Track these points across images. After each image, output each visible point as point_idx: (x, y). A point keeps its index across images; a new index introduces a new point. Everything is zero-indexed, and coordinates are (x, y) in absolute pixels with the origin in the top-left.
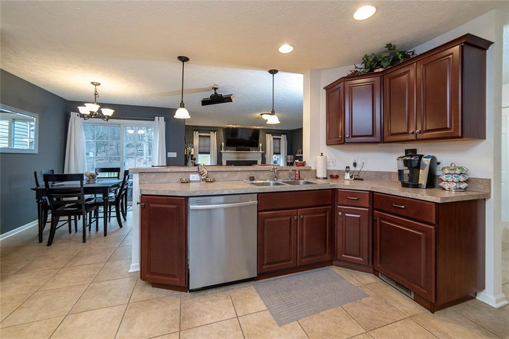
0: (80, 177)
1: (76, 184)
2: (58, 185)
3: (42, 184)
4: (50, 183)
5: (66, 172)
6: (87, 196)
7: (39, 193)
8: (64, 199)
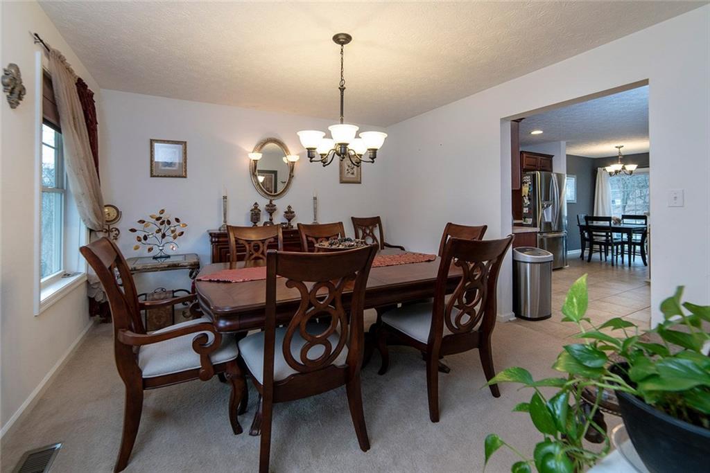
0: (609, 219)
1: (607, 224)
2: (595, 223)
3: (583, 223)
4: (589, 222)
5: (595, 215)
6: (615, 235)
7: (582, 228)
8: (594, 233)
